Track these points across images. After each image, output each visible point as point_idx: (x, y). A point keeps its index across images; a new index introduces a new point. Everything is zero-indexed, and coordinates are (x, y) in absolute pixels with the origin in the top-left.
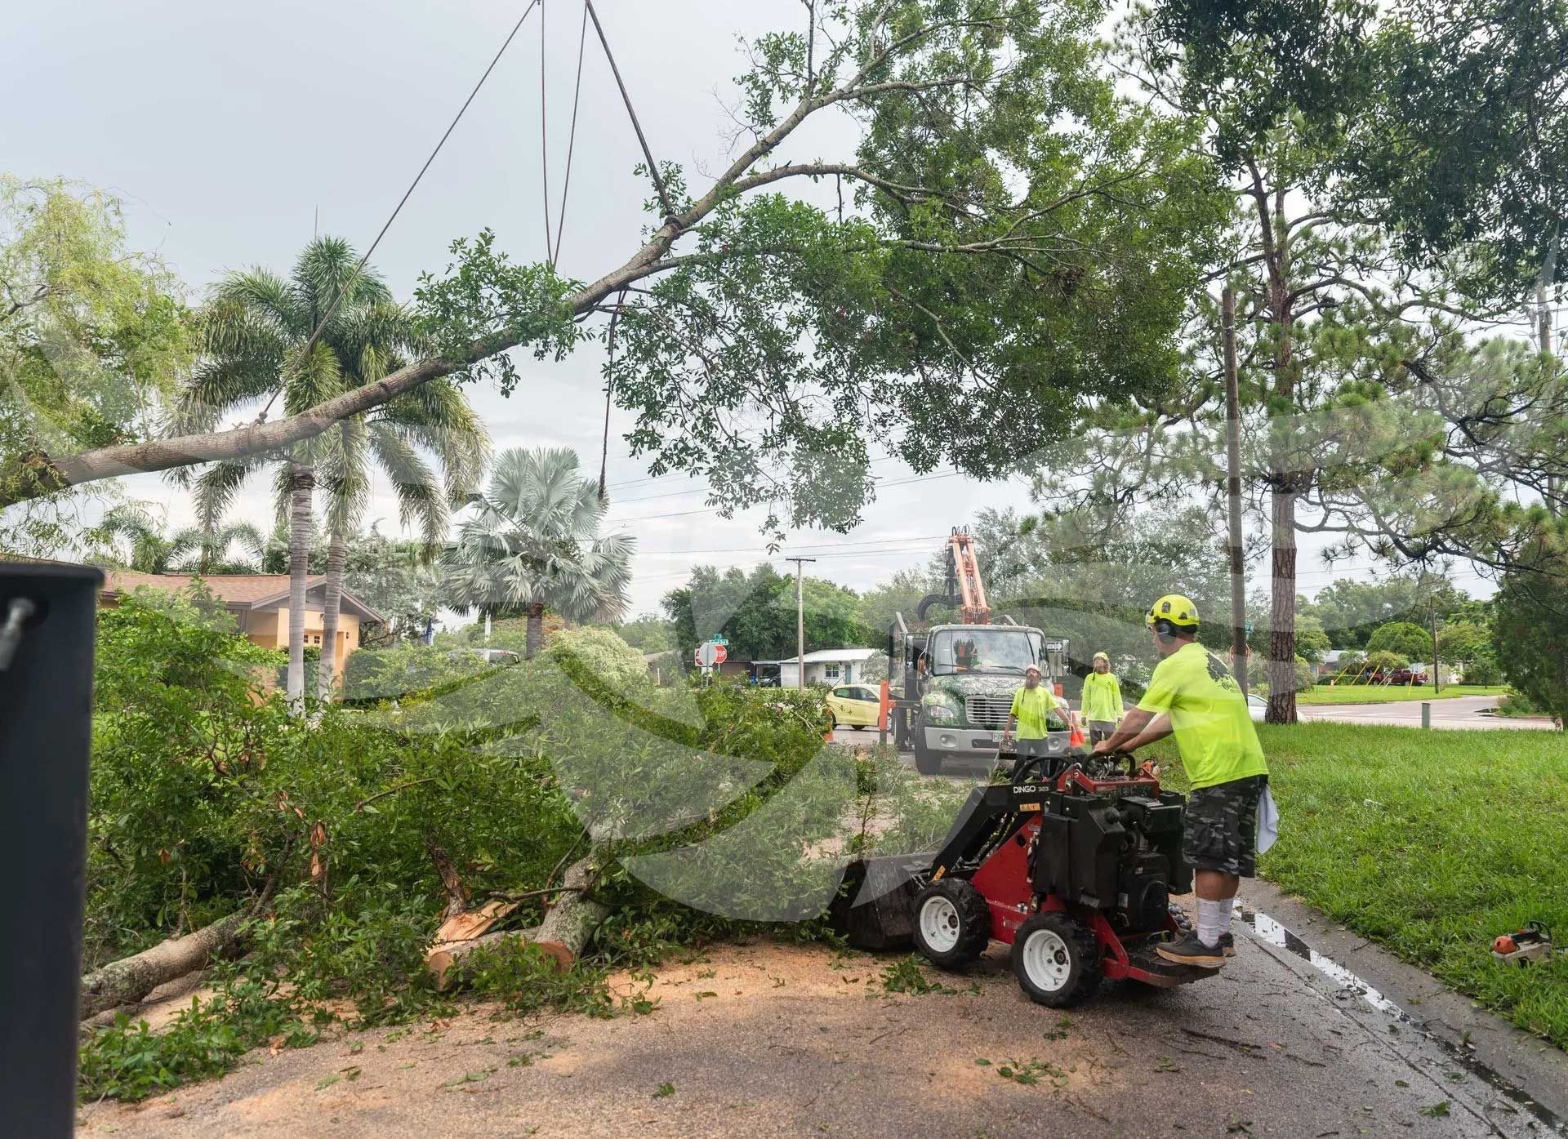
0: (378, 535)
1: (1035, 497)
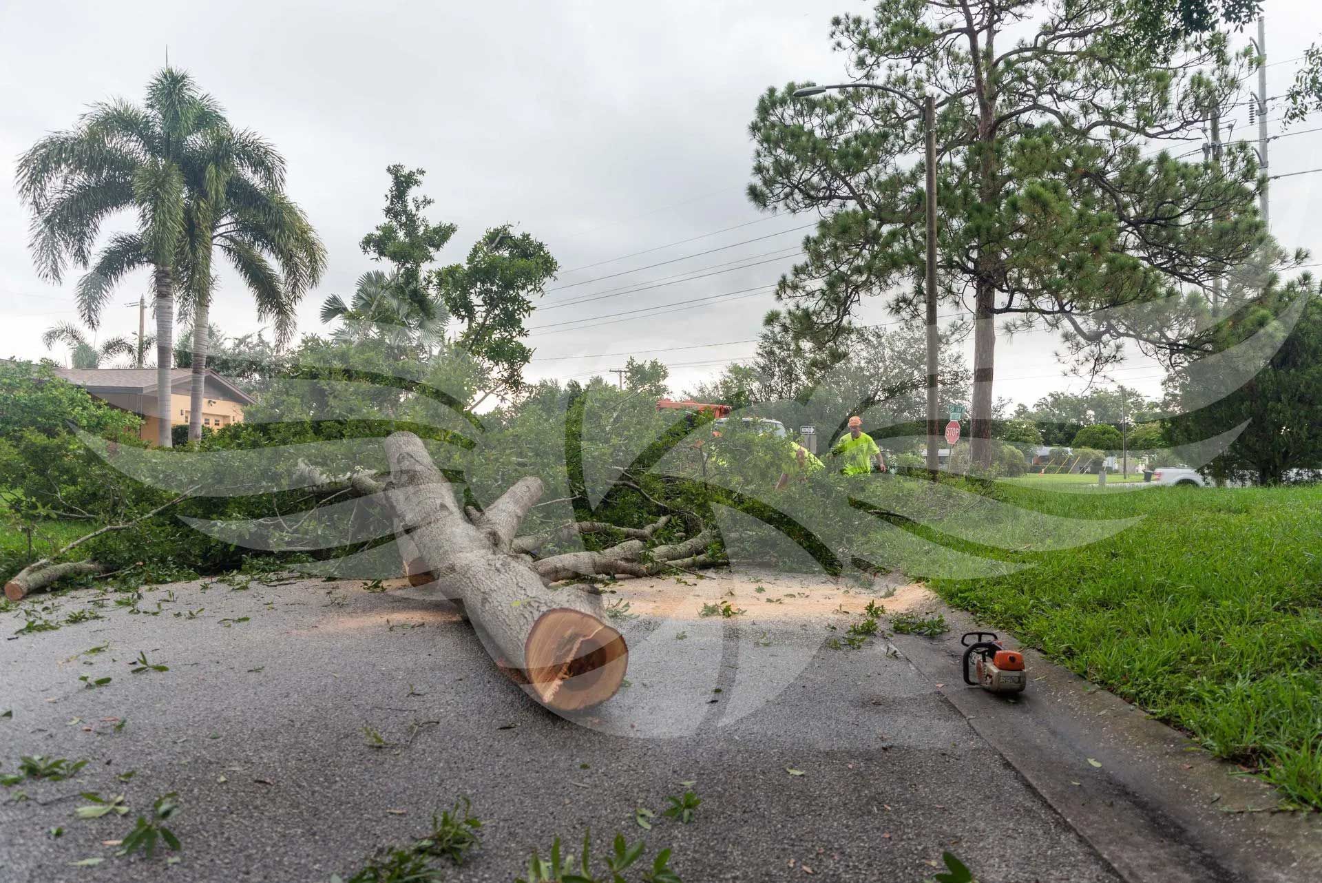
0: (262, 342)
1: (779, 297)
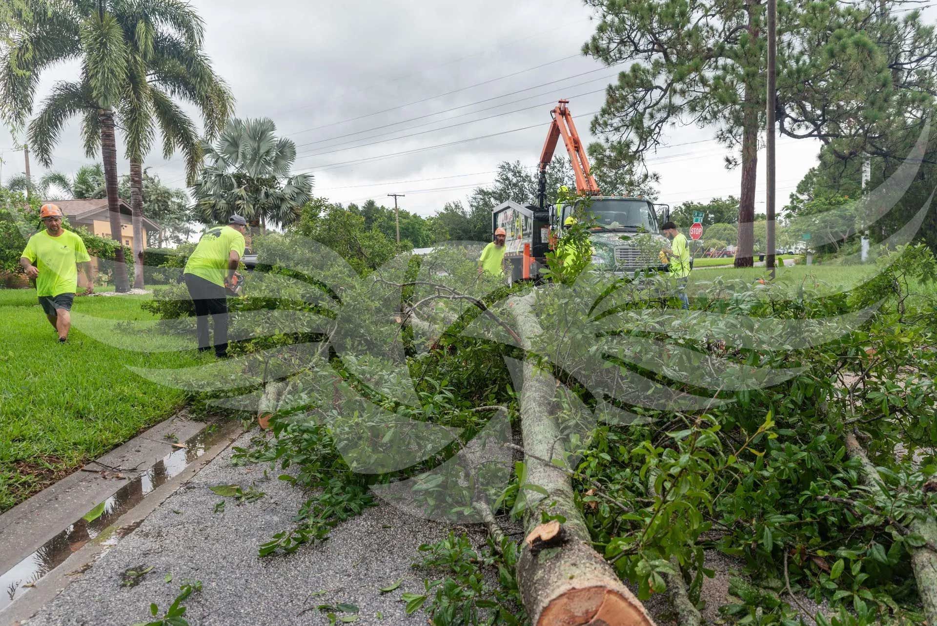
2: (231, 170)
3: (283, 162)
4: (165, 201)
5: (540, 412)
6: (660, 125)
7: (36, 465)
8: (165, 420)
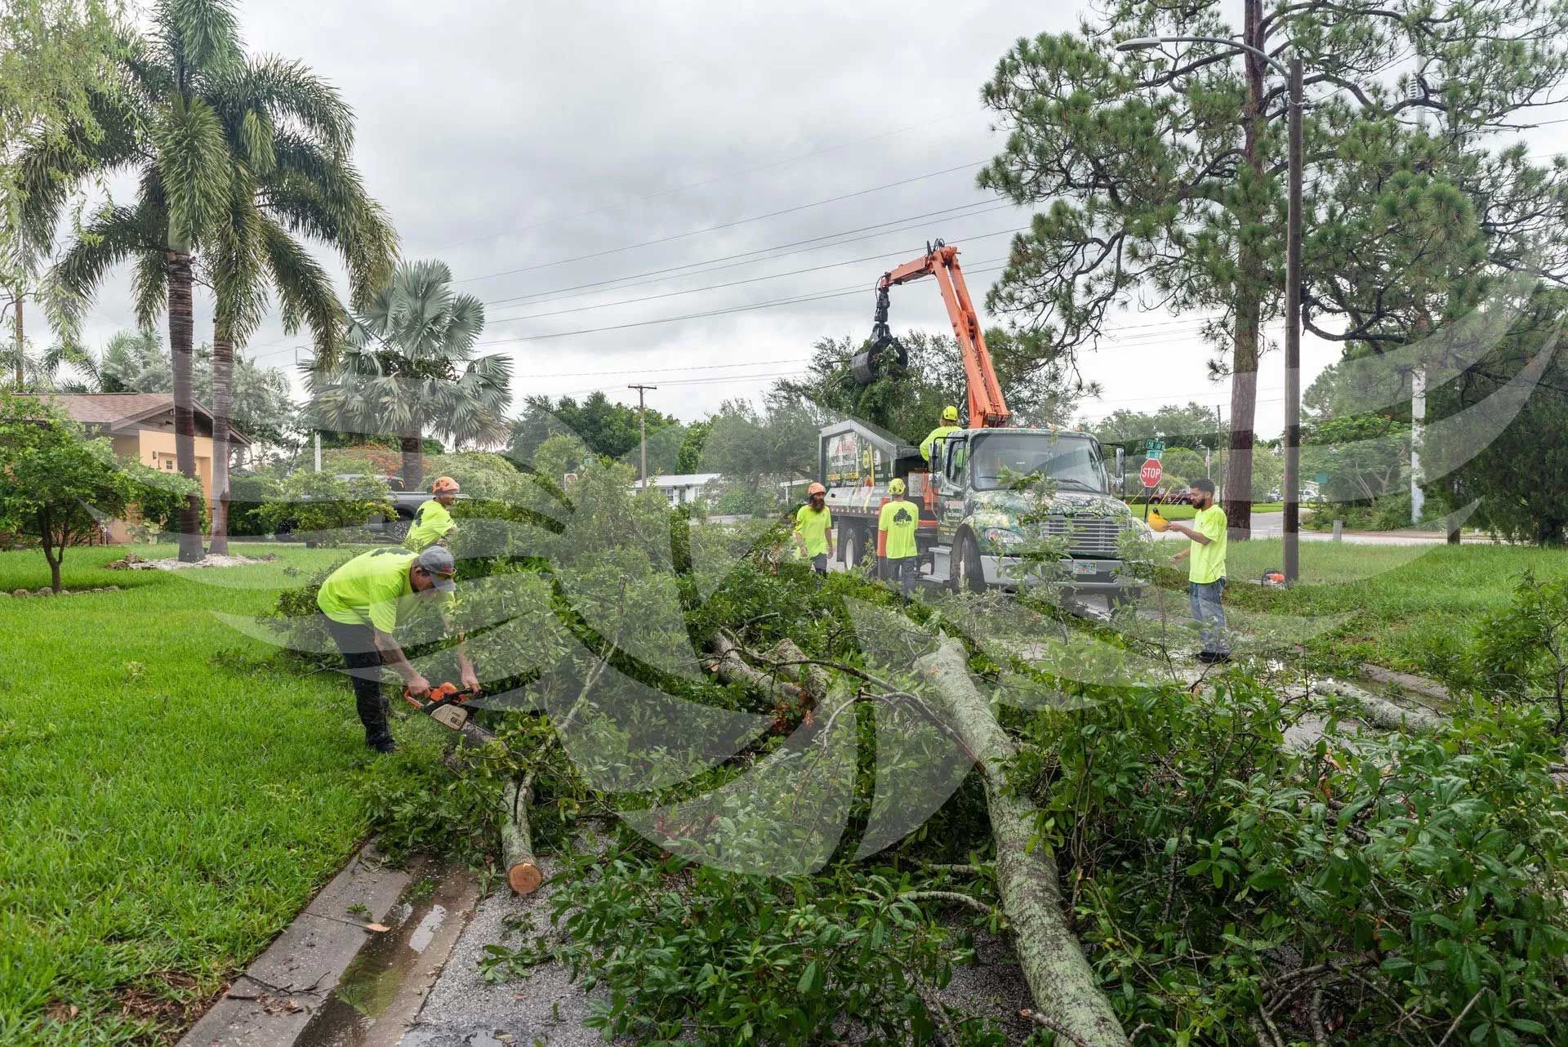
2: (374, 346)
3: (460, 335)
4: (260, 396)
5: (1053, 926)
6: (1101, 304)
7: (152, 994)
8: (341, 870)
